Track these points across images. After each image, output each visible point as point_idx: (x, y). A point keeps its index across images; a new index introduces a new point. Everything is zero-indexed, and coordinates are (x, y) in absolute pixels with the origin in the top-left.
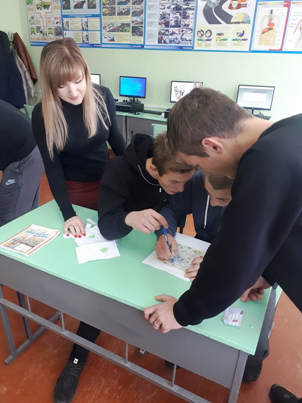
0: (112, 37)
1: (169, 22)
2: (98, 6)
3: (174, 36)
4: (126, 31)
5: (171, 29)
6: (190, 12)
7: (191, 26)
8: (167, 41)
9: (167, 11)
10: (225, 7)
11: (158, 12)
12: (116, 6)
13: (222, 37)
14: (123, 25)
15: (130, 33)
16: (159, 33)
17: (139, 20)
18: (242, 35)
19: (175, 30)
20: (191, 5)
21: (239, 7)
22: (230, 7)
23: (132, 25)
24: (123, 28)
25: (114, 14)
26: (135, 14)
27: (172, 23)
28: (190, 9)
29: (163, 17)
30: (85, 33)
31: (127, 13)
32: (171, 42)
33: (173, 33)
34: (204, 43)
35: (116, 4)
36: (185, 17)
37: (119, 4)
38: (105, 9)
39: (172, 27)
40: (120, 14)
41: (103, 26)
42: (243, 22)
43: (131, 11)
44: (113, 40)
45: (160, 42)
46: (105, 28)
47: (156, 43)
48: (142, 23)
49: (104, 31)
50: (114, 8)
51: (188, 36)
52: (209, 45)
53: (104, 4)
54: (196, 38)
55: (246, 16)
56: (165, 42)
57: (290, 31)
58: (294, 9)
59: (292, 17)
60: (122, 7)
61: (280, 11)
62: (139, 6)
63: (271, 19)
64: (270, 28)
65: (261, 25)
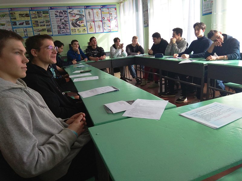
0: (39, 33)
2: (30, 24)
3: (64, 31)
4: (44, 31)
5: (62, 29)
7: (69, 28)
8: (61, 33)
9: (60, 24)
10: (78, 23)
11: (56, 25)
13: (79, 31)
14: (43, 29)
15: (46, 32)
16: (58, 31)
17: (49, 27)
18: (85, 30)
19: (63, 29)
20: (67, 23)
21: (82, 23)
23: (46, 29)
24: (43, 30)
25: (38, 26)
26: (47, 26)
27: (62, 28)
28: (67, 24)
29: (58, 26)
30: (26, 33)
31: (44, 25)
32: (63, 33)
33: (63, 31)
34: (74, 33)
35: (39, 23)
36: (66, 26)
37: (40, 23)
38: (34, 25)
40: (41, 26)
41: (34, 30)
42: (84, 27)
43: (46, 25)
45: (59, 33)
46: (35, 31)
47: (58, 34)
48: (51, 28)
49: (35, 32)
51: (68, 31)
52: (76, 33)
53: (33, 23)
54: (71, 31)
55: (84, 25)
57: (96, 28)
58: (96, 23)
59: (96, 25)
60: (41, 24)
61: (93, 24)
62: (48, 23)
63: (91, 26)
64: (91, 28)
65: (89, 27)
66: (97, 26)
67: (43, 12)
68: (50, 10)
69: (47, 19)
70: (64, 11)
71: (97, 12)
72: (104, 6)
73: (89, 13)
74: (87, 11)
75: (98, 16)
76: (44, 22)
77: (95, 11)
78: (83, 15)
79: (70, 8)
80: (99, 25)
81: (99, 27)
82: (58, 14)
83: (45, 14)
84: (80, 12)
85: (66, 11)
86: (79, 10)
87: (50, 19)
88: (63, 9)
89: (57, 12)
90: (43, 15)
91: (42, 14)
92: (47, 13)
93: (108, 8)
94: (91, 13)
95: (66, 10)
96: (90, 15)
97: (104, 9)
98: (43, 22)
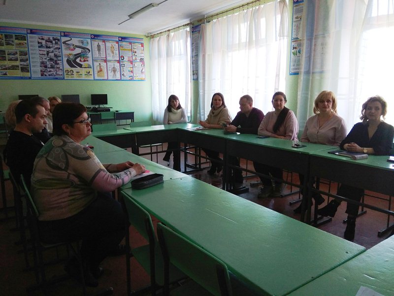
0: (5, 72)
1: (46, 66)
3: (52, 73)
4: (16, 69)
6: (58, 62)
7: (61, 68)
9: (44, 60)
10: (78, 60)
11: (39, 61)
12: (7, 56)
13: (79, 74)
14: (13, 66)
15: (20, 71)
16: (41, 71)
17: (25, 64)
18: (89, 73)
19: (51, 69)
20: (59, 59)
21: (84, 61)
22: (80, 61)
23: (20, 66)
24: (14, 68)
25: (5, 60)
26: (21, 60)
27: (49, 66)
29: (42, 63)
31: (16, 60)
32: (49, 75)
33: (50, 71)
34: (70, 76)
35: (6, 54)
36: (57, 64)
37: (8, 55)
39: (49, 68)
40: (10, 60)
42: (88, 68)
43: (19, 59)
44: (6, 74)
45: (42, 75)
47: (40, 76)
48: (28, 65)
50: (5, 57)
51: (60, 73)
52: (73, 77)
54: (65, 74)
55: (89, 65)
56: (46, 75)
57: (109, 72)
58: (109, 64)
59: (108, 67)
60: (11, 56)
61: (103, 64)
62: (24, 57)
63: (100, 67)
64: (101, 70)
65: (97, 69)
66: (111, 69)
67: (16, 36)
68: (28, 35)
69: (22, 49)
70: (55, 39)
71: (112, 47)
72: (123, 39)
73: (99, 46)
74: (95, 43)
75: (113, 52)
76: (16, 53)
77: (108, 44)
78: (88, 49)
79: (65, 36)
80: (114, 68)
81: (114, 70)
82: (44, 42)
83: (19, 40)
84: (82, 42)
85: (59, 40)
86: (82, 39)
87: (28, 50)
88: (54, 35)
89: (43, 39)
90: (17, 41)
91: (14, 39)
92: (24, 38)
93: (131, 42)
94: (102, 47)
95: (59, 38)
96: (99, 50)
97: (124, 43)
98: (14, 54)
